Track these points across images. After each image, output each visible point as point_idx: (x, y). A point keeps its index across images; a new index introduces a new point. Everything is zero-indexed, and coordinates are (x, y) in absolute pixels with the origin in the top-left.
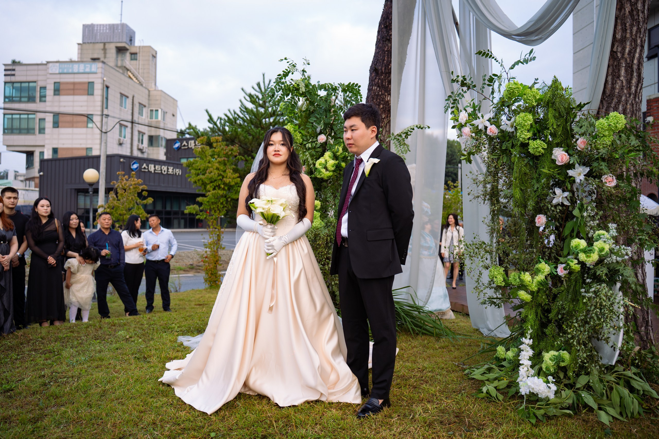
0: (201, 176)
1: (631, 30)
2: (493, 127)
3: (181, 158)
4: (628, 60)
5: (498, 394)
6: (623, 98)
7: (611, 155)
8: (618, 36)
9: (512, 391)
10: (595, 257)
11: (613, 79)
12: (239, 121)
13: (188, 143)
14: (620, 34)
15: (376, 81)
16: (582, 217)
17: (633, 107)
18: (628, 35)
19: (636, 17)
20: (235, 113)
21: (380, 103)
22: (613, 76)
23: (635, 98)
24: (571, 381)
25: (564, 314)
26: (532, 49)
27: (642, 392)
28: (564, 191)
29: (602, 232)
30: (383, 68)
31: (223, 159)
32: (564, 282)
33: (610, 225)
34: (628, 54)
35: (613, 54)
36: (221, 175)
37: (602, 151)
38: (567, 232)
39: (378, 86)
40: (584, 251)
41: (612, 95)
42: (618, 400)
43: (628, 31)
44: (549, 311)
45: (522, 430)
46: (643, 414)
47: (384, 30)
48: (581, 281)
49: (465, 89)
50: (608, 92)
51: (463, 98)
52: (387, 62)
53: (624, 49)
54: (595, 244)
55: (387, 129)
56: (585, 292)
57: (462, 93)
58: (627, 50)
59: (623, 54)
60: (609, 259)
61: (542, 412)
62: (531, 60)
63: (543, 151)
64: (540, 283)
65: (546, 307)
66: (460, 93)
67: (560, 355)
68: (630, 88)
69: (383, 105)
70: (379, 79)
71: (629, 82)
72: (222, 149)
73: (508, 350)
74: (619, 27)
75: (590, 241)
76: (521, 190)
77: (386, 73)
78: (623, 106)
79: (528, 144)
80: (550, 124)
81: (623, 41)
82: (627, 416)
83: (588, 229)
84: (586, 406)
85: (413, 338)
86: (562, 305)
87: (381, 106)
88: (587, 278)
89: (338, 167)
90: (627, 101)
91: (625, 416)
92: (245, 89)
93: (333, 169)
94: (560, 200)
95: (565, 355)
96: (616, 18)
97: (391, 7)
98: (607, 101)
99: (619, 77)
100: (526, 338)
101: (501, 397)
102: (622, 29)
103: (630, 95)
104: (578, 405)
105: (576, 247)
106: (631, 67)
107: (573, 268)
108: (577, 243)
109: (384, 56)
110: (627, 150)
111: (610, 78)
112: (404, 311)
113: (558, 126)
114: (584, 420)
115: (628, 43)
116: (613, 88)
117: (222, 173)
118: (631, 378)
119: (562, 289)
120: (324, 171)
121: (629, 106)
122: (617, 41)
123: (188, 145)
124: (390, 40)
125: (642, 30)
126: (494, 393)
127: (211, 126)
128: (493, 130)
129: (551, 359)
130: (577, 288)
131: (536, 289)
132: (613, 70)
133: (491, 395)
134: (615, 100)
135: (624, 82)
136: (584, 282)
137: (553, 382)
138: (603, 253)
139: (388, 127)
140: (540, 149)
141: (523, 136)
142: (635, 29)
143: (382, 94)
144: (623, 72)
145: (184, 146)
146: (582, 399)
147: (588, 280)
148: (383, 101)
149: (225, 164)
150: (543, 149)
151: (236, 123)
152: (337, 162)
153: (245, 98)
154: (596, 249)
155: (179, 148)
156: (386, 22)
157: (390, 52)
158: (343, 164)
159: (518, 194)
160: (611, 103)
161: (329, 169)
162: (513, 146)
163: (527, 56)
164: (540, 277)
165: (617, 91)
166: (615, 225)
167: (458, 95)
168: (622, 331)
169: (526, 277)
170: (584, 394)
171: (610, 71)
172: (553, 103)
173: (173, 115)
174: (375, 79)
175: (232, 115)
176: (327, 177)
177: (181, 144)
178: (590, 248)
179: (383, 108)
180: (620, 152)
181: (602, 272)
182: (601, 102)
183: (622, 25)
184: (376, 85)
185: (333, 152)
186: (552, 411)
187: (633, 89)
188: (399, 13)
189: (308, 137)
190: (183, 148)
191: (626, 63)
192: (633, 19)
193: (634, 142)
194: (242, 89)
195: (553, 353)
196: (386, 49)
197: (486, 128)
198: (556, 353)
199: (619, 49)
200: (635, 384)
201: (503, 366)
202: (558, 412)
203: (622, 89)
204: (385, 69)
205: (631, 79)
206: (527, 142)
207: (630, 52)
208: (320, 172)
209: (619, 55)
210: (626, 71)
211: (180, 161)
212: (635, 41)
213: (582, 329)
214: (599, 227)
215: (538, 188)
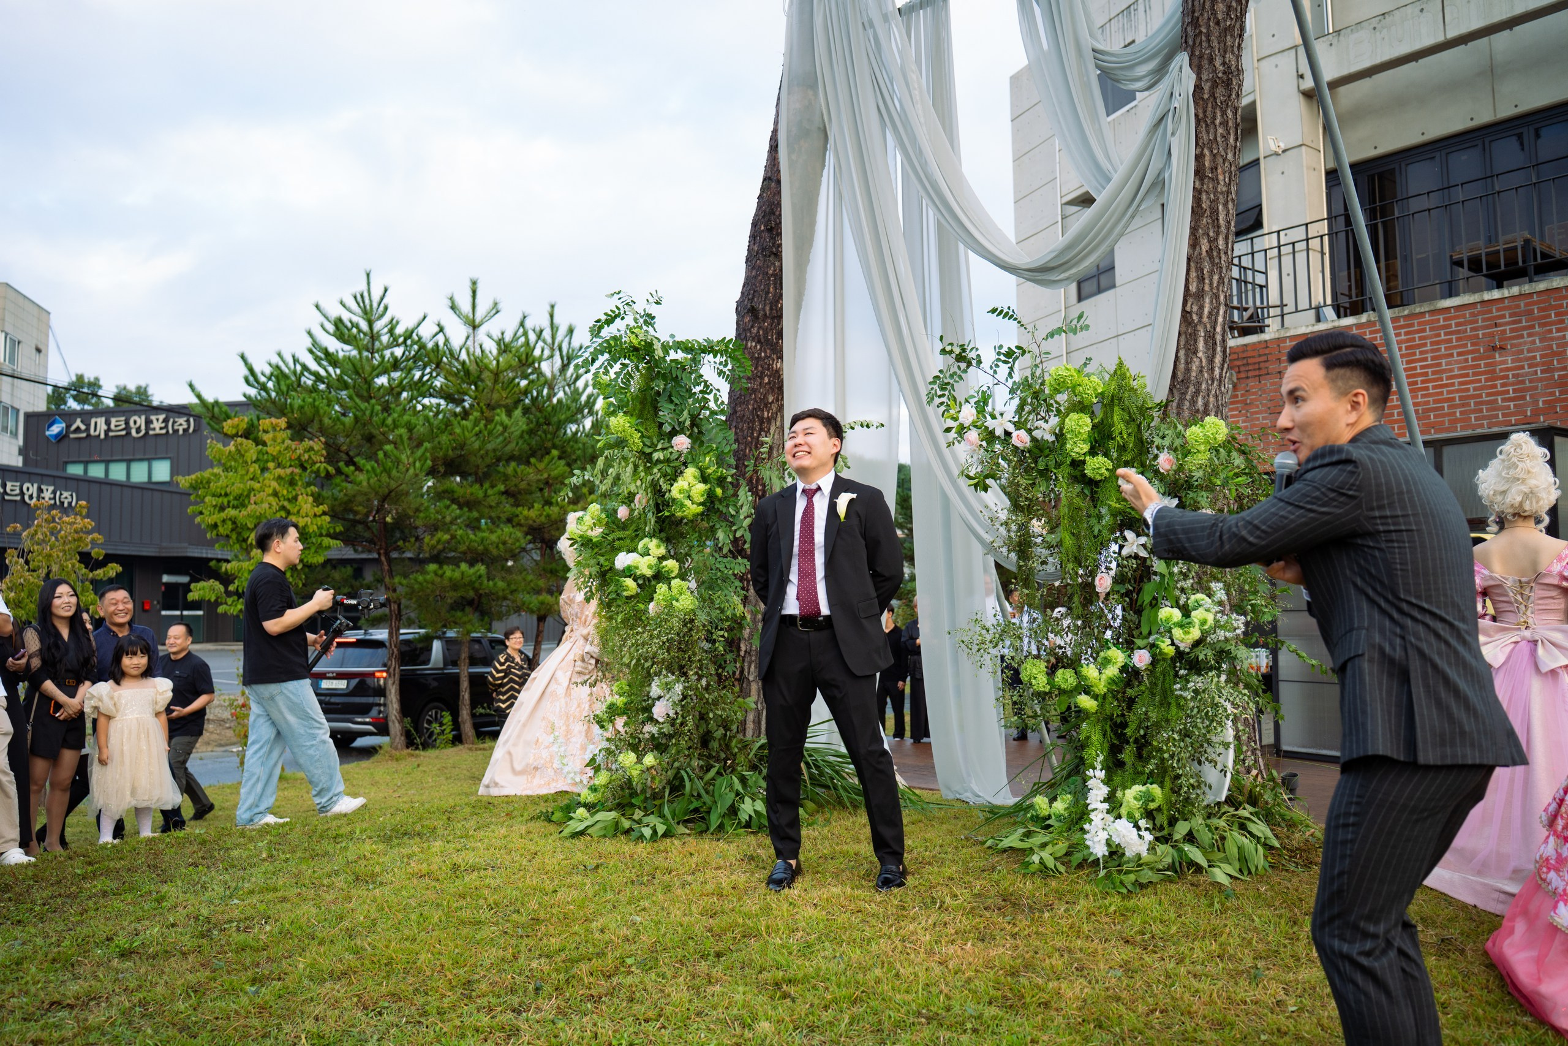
0: (231, 512)
1: (1211, 280)
2: (1023, 433)
3: (66, 463)
4: (1208, 326)
5: (1058, 865)
6: (1204, 386)
7: (1210, 480)
8: (1193, 288)
9: (1077, 858)
10: (1195, 633)
11: (1187, 355)
12: (308, 381)
13: (88, 426)
14: (1195, 284)
15: (755, 330)
16: (1171, 574)
17: (1217, 401)
18: (1207, 288)
19: (1217, 260)
20: (296, 360)
21: (762, 373)
22: (1187, 350)
23: (1220, 385)
24: (1165, 832)
25: (1147, 727)
26: (1083, 313)
27: (1263, 840)
28: (1138, 535)
29: (1200, 596)
30: (768, 308)
31: (289, 471)
32: (1145, 678)
33: (1213, 585)
34: (1208, 317)
35: (1185, 314)
36: (283, 508)
37: (1198, 474)
38: (1146, 598)
39: (759, 342)
40: (1181, 625)
41: (1186, 381)
42: (1236, 850)
43: (1207, 281)
44: (1124, 725)
45: (1110, 905)
46: (1270, 870)
47: (766, 235)
48: (1172, 673)
49: (963, 365)
50: (1180, 375)
51: (961, 382)
52: (774, 296)
53: (1201, 308)
54: (1193, 614)
55: (778, 424)
56: (1181, 689)
57: (959, 372)
58: (1206, 311)
59: (1201, 317)
60: (1213, 636)
61: (1132, 877)
62: (1082, 329)
63: (1107, 474)
64: (1112, 681)
65: (1119, 721)
66: (955, 373)
67: (1148, 790)
68: (1212, 370)
69: (769, 377)
70: (760, 328)
71: (1211, 361)
72: (286, 449)
73: (1053, 800)
74: (1193, 274)
75: (1186, 612)
76: (1073, 534)
77: (773, 318)
78: (1204, 398)
79: (1084, 462)
80: (1117, 432)
81: (1200, 295)
82: (1250, 873)
83: (1177, 593)
84: (1192, 864)
85: (850, 813)
86: (1146, 713)
87: (766, 380)
88: (1181, 668)
89: (710, 496)
90: (1208, 391)
91: (1246, 873)
92: (322, 305)
93: (702, 500)
94: (1134, 549)
95: (1155, 790)
96: (1189, 260)
97: (779, 193)
98: (1179, 390)
99: (1195, 352)
100: (1094, 768)
101: (1062, 869)
102: (1198, 277)
103: (1213, 381)
104: (1180, 864)
105: (1168, 620)
106: (1213, 338)
107: (1166, 651)
108: (1168, 614)
109: (769, 285)
110: (1231, 474)
111: (1182, 353)
112: (830, 764)
113: (1129, 435)
114: (1192, 885)
115: (1207, 300)
116: (1188, 370)
117: (286, 503)
118: (1249, 819)
119: (1143, 688)
120: (688, 503)
121: (1212, 399)
122: (1190, 296)
123: (88, 429)
124: (778, 255)
125: (1226, 280)
126: (1050, 863)
127: (252, 392)
128: (1020, 438)
129: (1135, 798)
130: (1167, 686)
131: (1105, 690)
132: (1187, 342)
133: (1046, 867)
134: (1192, 389)
135: (1204, 360)
136: (1176, 675)
137: (1147, 829)
138: (1206, 627)
139: (779, 419)
140: (1103, 470)
141: (1077, 450)
142: (1216, 278)
143: (766, 357)
144: (1201, 345)
145: (78, 429)
146: (1186, 855)
147: (1182, 672)
148: (768, 369)
149: (292, 483)
150: (1107, 469)
151: (299, 385)
152: (708, 486)
153: (322, 326)
154: (1196, 620)
155: (61, 437)
156: (769, 220)
157: (778, 278)
158: (719, 491)
159: (1069, 541)
160: (1185, 393)
161: (696, 499)
162: (1058, 465)
163: (1075, 322)
164: (1112, 671)
165: (1194, 374)
166: (1221, 585)
167: (952, 376)
168: (1232, 746)
169: (1091, 671)
170: (1187, 847)
171: (1182, 343)
172: (1120, 399)
173: (39, 350)
174: (752, 327)
175: (287, 365)
176: (694, 515)
177: (68, 427)
178: (1188, 620)
179: (769, 383)
180: (1222, 476)
181: (1205, 654)
182: (1171, 390)
183: (1197, 271)
184: (753, 339)
185: (700, 469)
186: (1147, 875)
187: (1217, 371)
188: (794, 205)
189: (655, 441)
190: (72, 436)
191: (1206, 331)
192: (1213, 263)
193: (1238, 460)
194: (317, 307)
195: (1137, 788)
196: (771, 272)
197: (1008, 434)
198: (1143, 788)
199: (1195, 309)
200: (1252, 827)
201: (1050, 826)
202: (1155, 878)
203: (1201, 371)
204: (771, 309)
205: (1214, 356)
206: (1082, 458)
207: (1210, 313)
208: (682, 505)
209: (1195, 317)
210: (1206, 343)
211: (64, 470)
212: (1217, 297)
213: (1182, 744)
214: (1194, 590)
215: (1100, 531)
